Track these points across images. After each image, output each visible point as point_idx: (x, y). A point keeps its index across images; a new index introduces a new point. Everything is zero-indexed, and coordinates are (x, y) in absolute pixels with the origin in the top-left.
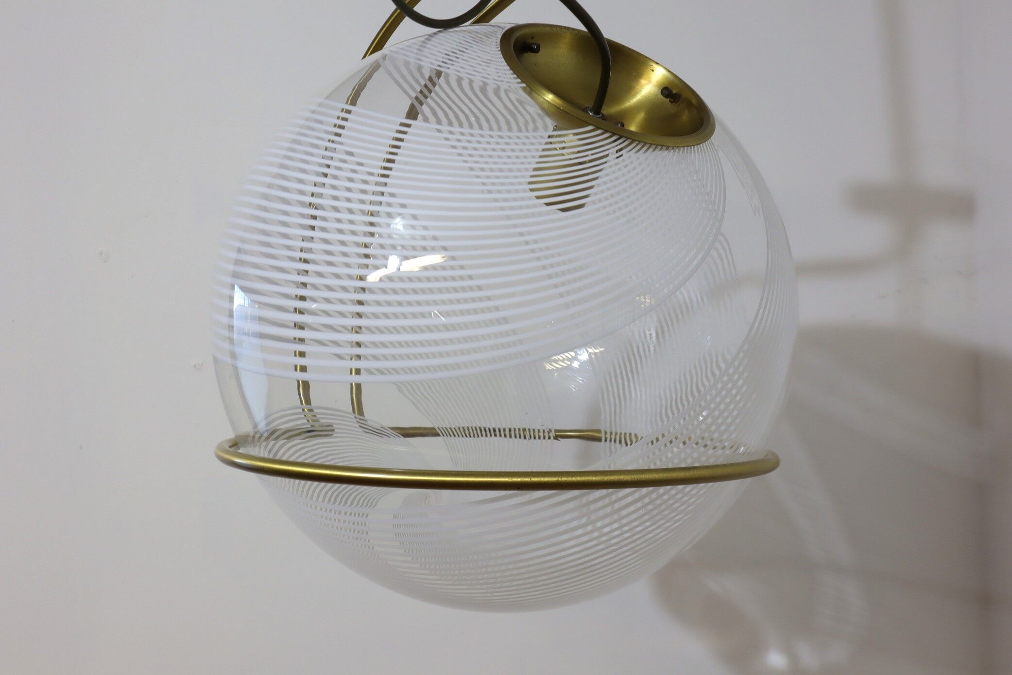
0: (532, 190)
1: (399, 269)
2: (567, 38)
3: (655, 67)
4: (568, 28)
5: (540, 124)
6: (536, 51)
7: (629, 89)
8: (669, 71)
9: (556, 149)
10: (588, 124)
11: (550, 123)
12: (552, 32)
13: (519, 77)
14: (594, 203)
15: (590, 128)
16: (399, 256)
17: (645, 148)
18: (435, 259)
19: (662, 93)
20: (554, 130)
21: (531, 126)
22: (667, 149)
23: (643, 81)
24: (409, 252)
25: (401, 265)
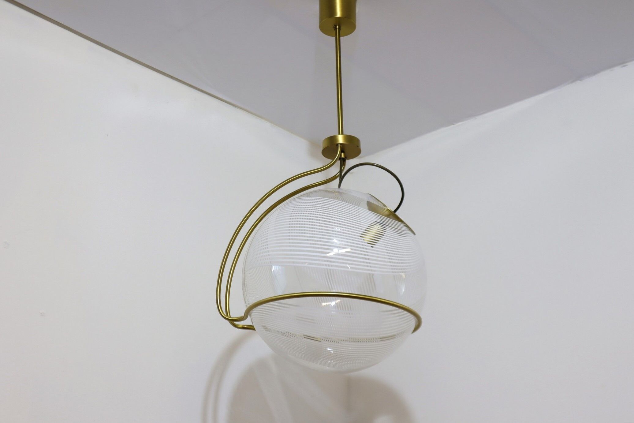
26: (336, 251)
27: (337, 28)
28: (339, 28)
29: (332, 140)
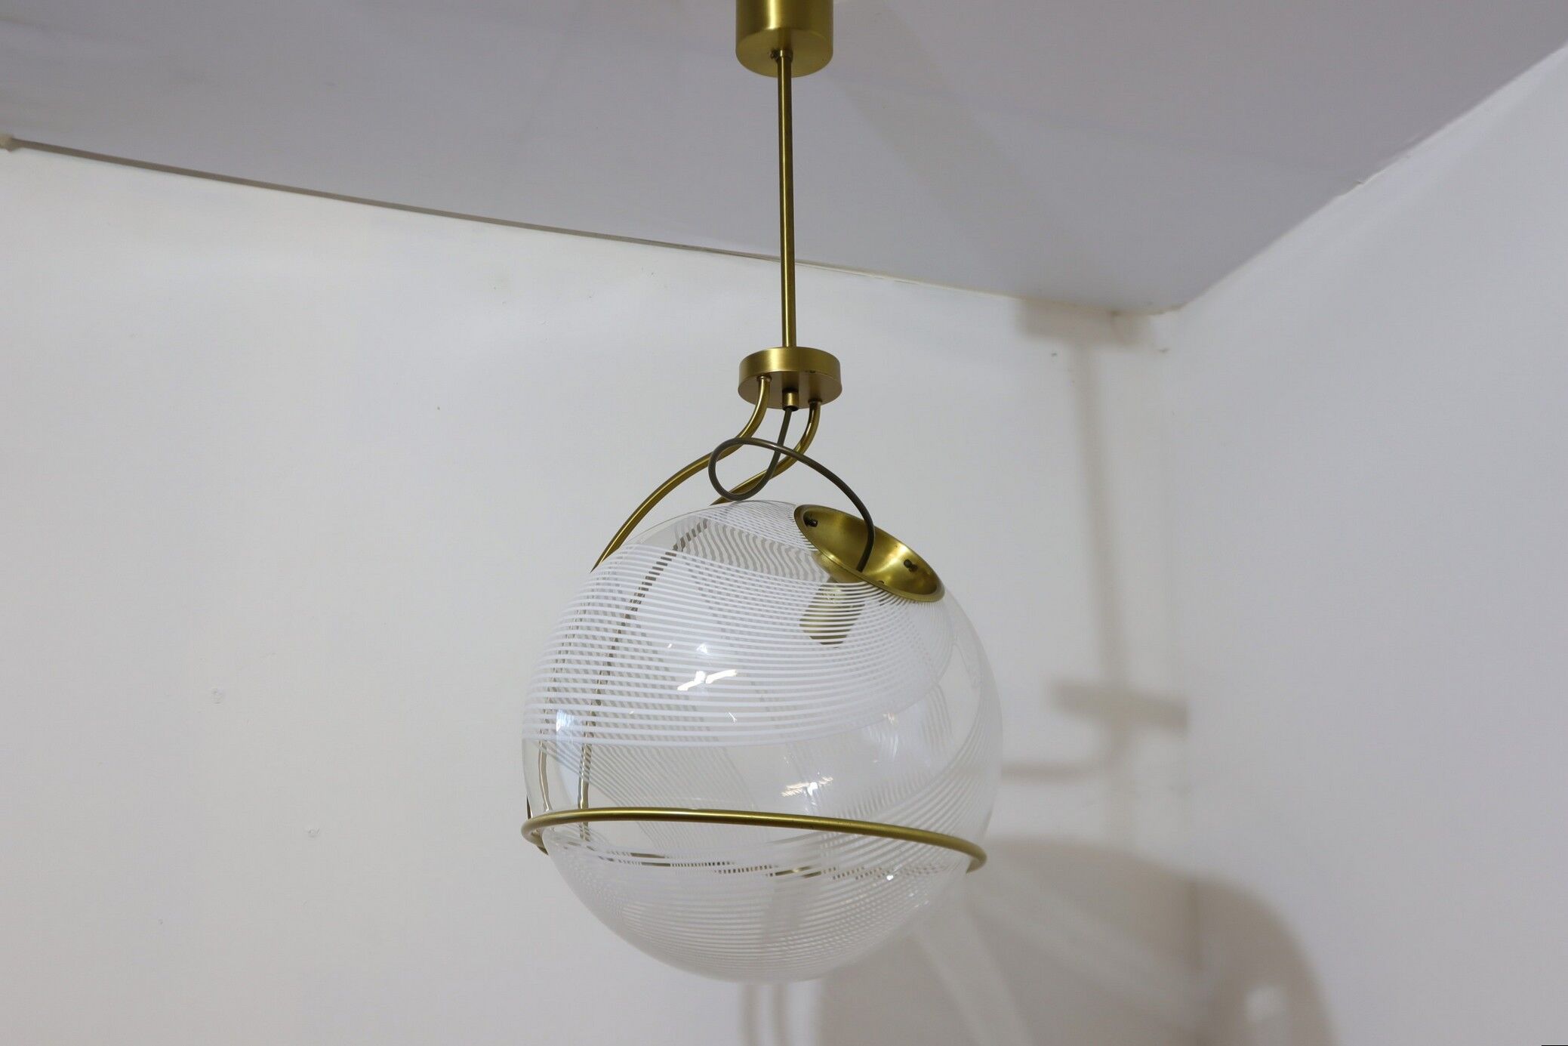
0: (801, 625)
1: (705, 682)
2: (840, 519)
3: (900, 545)
4: (842, 512)
5: (818, 575)
6: (815, 525)
7: (880, 561)
8: (909, 549)
9: (827, 599)
10: (862, 580)
11: (827, 576)
12: (828, 514)
13: (807, 538)
14: (853, 635)
15: (863, 583)
16: (705, 671)
17: (903, 602)
18: (731, 673)
19: (904, 563)
20: (828, 582)
21: (810, 576)
22: (914, 603)
23: (891, 555)
24: (710, 667)
25: (706, 679)
26: (700, 677)
27: (780, 58)
28: (785, 56)
29: (755, 364)
